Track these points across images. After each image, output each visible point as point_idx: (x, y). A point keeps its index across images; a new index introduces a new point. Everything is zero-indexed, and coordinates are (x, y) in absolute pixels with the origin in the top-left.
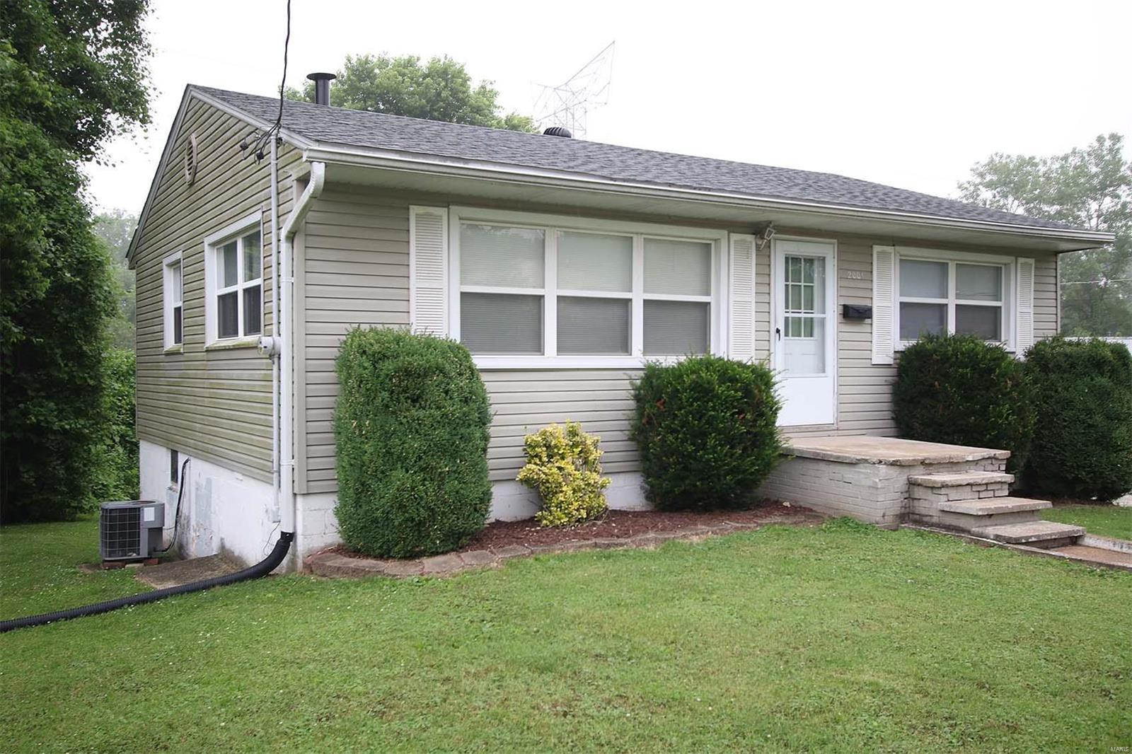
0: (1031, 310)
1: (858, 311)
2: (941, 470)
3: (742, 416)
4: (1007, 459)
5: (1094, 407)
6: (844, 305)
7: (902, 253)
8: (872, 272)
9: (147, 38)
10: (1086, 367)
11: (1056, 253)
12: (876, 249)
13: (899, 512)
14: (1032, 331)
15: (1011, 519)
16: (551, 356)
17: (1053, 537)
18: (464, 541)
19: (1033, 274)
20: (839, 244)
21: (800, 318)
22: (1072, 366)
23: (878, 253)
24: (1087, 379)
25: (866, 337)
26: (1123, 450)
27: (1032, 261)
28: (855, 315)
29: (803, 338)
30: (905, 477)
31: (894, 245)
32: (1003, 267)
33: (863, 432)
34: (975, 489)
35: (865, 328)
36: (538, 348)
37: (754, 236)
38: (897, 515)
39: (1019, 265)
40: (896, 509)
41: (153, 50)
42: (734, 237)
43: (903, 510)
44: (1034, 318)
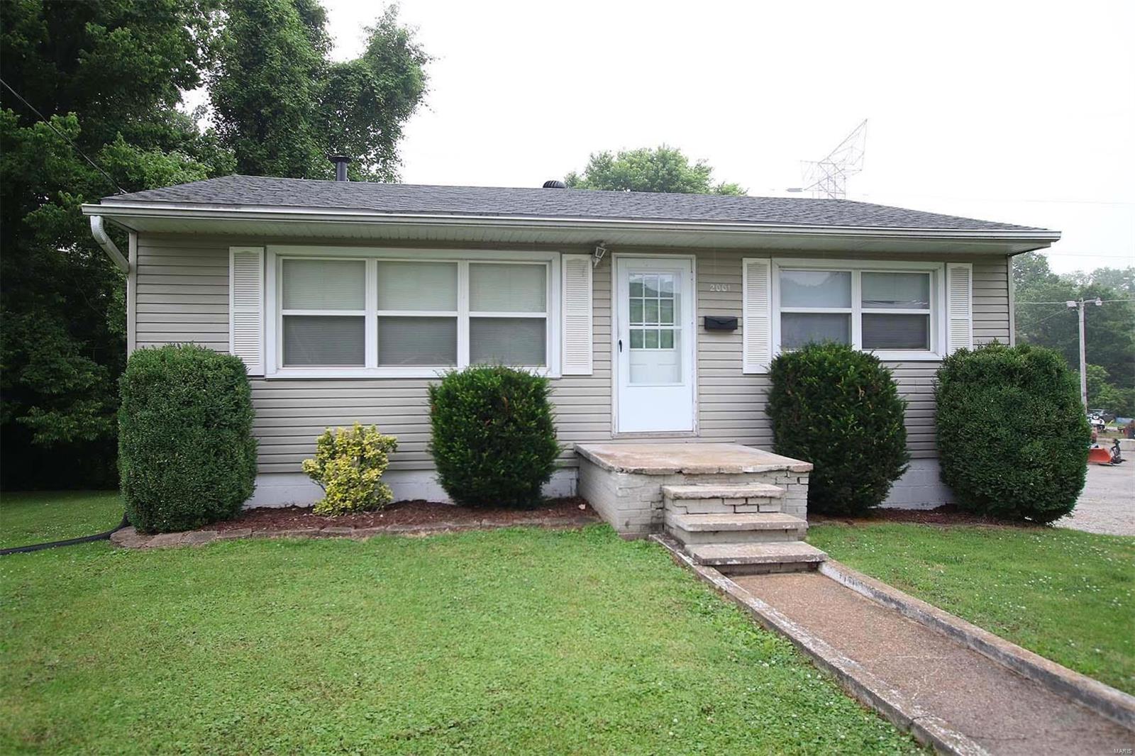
0: (970, 317)
1: (718, 322)
2: (710, 481)
3: (487, 422)
4: (810, 472)
5: (998, 419)
6: (705, 317)
7: (780, 264)
8: (742, 284)
9: (400, 155)
10: (996, 375)
11: (1007, 256)
12: (746, 261)
13: (649, 522)
14: (971, 339)
15: (750, 538)
16: (371, 367)
17: (768, 561)
18: (198, 522)
19: (971, 280)
20: (698, 259)
21: (657, 330)
22: (981, 374)
23: (748, 265)
24: (994, 388)
25: (736, 347)
26: (1038, 467)
27: (969, 266)
28: (719, 326)
29: (644, 349)
30: (658, 486)
31: (770, 257)
32: (931, 274)
33: (734, 439)
34: (726, 502)
35: (736, 339)
36: (360, 361)
37: (590, 256)
38: (646, 525)
39: (949, 272)
40: (646, 518)
41: (403, 162)
42: (566, 257)
43: (654, 520)
44: (973, 325)
